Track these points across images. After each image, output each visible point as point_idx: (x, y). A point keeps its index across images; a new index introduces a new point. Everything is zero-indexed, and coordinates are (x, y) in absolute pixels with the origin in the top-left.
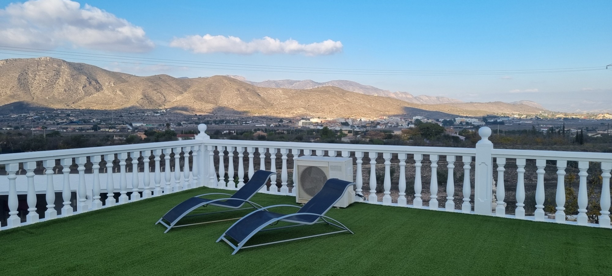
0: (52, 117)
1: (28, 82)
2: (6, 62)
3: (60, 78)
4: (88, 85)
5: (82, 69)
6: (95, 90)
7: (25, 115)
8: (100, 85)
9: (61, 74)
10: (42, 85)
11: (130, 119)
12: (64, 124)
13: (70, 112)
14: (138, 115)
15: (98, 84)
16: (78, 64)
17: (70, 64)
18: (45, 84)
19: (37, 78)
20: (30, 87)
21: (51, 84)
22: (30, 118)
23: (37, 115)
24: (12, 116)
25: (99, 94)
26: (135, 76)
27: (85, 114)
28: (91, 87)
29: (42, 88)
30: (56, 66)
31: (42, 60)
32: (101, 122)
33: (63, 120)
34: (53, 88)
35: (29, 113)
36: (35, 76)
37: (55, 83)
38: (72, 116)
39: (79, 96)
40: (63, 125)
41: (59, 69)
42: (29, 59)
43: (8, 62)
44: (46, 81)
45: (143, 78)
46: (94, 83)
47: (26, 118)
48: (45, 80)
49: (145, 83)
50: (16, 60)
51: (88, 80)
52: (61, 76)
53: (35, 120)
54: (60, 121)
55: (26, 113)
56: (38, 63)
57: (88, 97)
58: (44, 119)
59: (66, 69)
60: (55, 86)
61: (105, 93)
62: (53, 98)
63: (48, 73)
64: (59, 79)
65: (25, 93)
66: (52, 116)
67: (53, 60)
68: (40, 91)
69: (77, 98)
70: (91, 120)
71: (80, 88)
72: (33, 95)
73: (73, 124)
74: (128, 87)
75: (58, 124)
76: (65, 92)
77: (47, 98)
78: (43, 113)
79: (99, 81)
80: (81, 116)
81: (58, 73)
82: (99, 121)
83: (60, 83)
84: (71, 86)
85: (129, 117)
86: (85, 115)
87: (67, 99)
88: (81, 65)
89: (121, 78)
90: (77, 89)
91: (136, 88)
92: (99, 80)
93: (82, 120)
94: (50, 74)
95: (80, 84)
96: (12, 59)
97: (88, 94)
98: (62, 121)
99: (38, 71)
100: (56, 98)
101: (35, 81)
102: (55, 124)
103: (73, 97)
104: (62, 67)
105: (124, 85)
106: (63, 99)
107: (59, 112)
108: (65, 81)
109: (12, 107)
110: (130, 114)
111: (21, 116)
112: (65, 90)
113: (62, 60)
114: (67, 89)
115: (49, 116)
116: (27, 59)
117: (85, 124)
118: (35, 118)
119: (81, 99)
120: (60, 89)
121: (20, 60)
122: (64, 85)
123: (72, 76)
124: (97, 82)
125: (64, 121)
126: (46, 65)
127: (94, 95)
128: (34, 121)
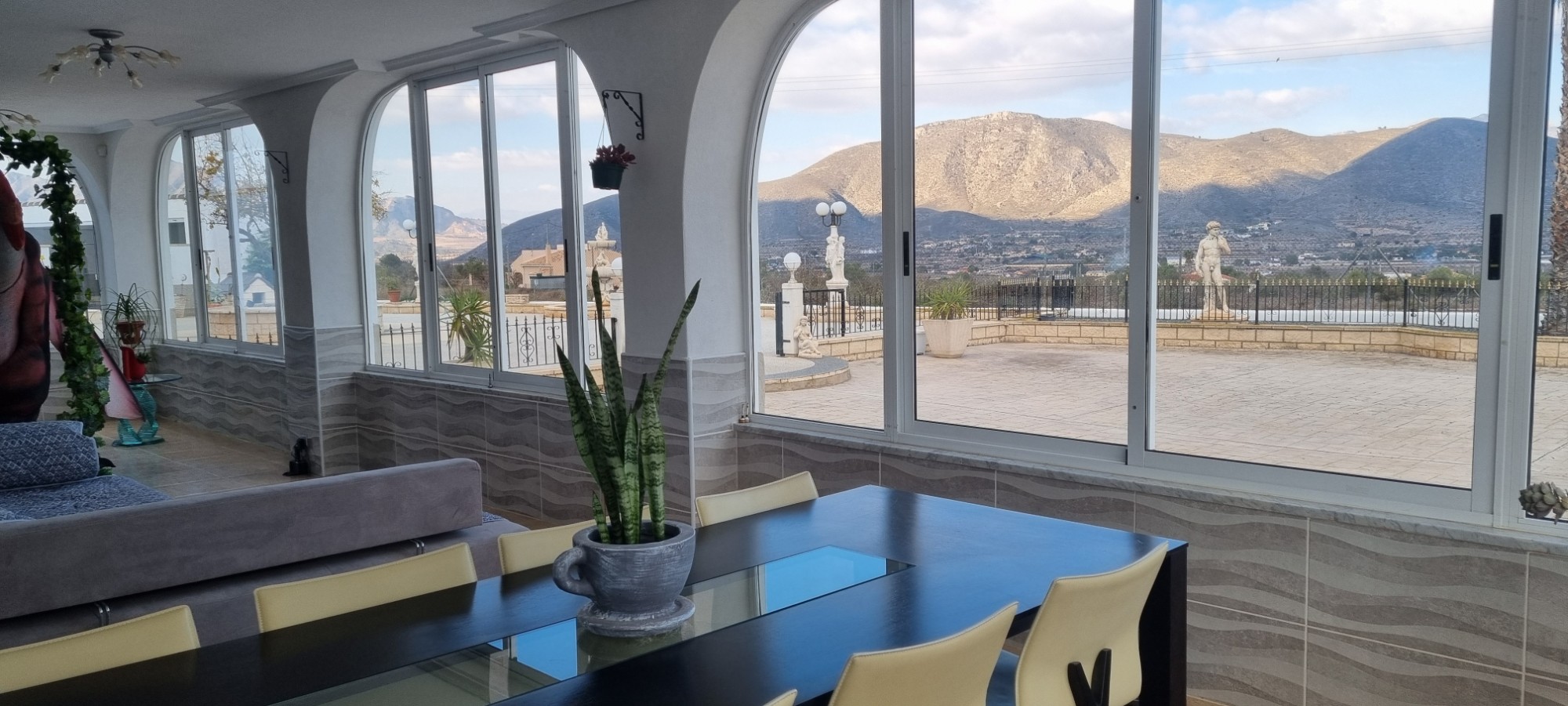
0: (999, 247)
1: (963, 171)
2: (926, 129)
3: (1028, 158)
4: (1084, 170)
5: (1074, 134)
6: (1101, 182)
7: (950, 242)
8: (1112, 168)
9: (1030, 148)
10: (989, 176)
11: (1169, 248)
12: (1018, 262)
13: (1039, 235)
14: (1192, 237)
15: (1108, 167)
16: (1066, 121)
17: (1051, 124)
18: (995, 173)
19: (982, 160)
20: (967, 182)
21: (1008, 173)
22: (957, 250)
23: (972, 243)
24: (926, 246)
25: (1109, 190)
26: (1199, 139)
27: (1071, 240)
28: (1093, 174)
29: (989, 182)
30: (1020, 130)
31: (992, 119)
32: (1097, 256)
33: (1019, 252)
34: (1011, 181)
35: (957, 238)
36: (978, 158)
37: (1015, 170)
38: (1042, 244)
39: (1063, 196)
40: (1018, 264)
41: (1027, 137)
42: (968, 119)
43: (929, 131)
44: (998, 166)
45: (1217, 144)
46: (1098, 164)
47: (951, 248)
48: (997, 163)
49: (1222, 155)
50: (943, 124)
51: (1087, 157)
52: (1029, 152)
53: (965, 253)
54: (1011, 254)
55: (952, 238)
56: (985, 126)
57: (1082, 199)
58: (982, 251)
59: (1041, 137)
60: (1015, 177)
61: (1122, 186)
62: (1011, 204)
63: (1002, 149)
64: (1024, 159)
65: (957, 195)
66: (1001, 244)
67: (1015, 118)
68: (985, 189)
69: (1061, 203)
70: (1076, 251)
71: (1066, 179)
72: (971, 201)
73: (1035, 261)
74: (1177, 170)
75: (1006, 262)
76: (1034, 190)
77: (998, 205)
78: (985, 238)
79: (1111, 159)
80: (1060, 242)
81: (1023, 145)
82: (1095, 253)
83: (1026, 169)
84: (1049, 175)
85: (1169, 243)
86: (1069, 242)
87: (1040, 205)
88: (1073, 123)
89: (1163, 147)
90: (1062, 180)
91: (1198, 169)
92: (1110, 155)
93: (1057, 252)
94: (1008, 150)
95: (1068, 169)
96: (936, 124)
97: (1084, 190)
98: (1016, 255)
99: (985, 145)
100: (1016, 203)
101: (977, 167)
102: (1001, 261)
103: (1052, 199)
104: (1033, 132)
105: (1168, 165)
106: (1031, 205)
107: (1018, 236)
108: (1036, 163)
109: (930, 227)
110: (1172, 235)
111: (942, 245)
112: (1036, 186)
113: (1033, 115)
114: (1040, 182)
115: (994, 244)
116: (965, 120)
117: (1063, 261)
118: (966, 250)
119: (1068, 203)
120: (1025, 184)
121: (952, 123)
122: (1034, 173)
123: (1052, 150)
124: (1106, 161)
125: (1020, 255)
126: (1000, 131)
127: (1096, 193)
128: (962, 256)
